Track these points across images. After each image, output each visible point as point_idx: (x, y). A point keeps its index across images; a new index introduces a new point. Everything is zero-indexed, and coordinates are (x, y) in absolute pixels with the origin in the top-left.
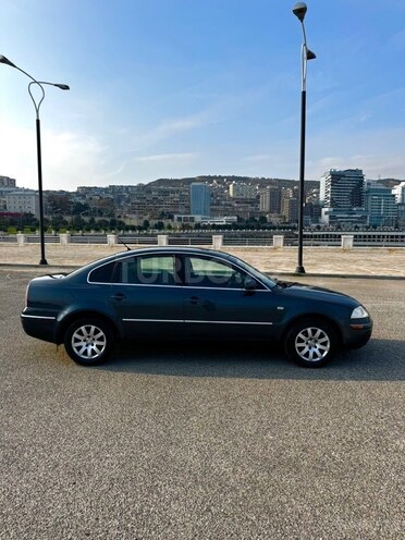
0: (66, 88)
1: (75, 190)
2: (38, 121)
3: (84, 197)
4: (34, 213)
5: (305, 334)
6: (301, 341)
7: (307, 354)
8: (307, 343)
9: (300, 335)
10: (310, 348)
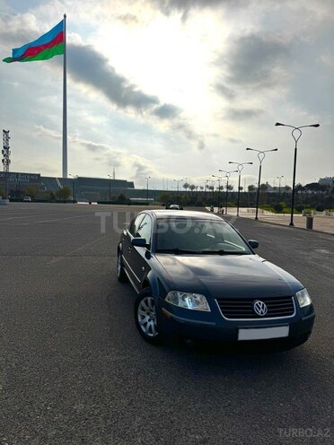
5: (146, 302)
6: (143, 309)
7: (145, 324)
8: (148, 314)
9: (143, 303)
10: (150, 320)
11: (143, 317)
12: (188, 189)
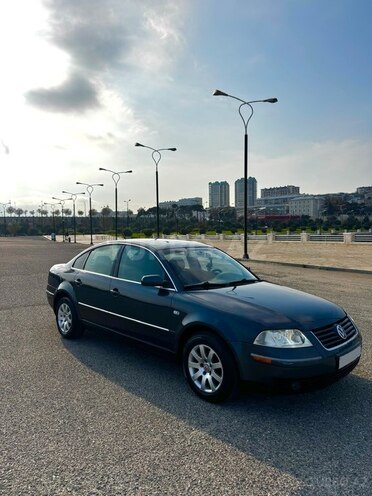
0: (275, 100)
1: (354, 191)
2: (246, 136)
3: (362, 197)
4: (311, 215)
5: (198, 351)
6: (195, 360)
7: (200, 379)
8: (202, 365)
9: (193, 352)
10: (205, 373)
11: (196, 370)
12: (13, 215)
